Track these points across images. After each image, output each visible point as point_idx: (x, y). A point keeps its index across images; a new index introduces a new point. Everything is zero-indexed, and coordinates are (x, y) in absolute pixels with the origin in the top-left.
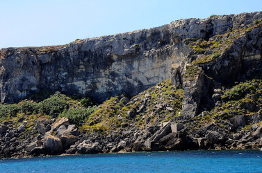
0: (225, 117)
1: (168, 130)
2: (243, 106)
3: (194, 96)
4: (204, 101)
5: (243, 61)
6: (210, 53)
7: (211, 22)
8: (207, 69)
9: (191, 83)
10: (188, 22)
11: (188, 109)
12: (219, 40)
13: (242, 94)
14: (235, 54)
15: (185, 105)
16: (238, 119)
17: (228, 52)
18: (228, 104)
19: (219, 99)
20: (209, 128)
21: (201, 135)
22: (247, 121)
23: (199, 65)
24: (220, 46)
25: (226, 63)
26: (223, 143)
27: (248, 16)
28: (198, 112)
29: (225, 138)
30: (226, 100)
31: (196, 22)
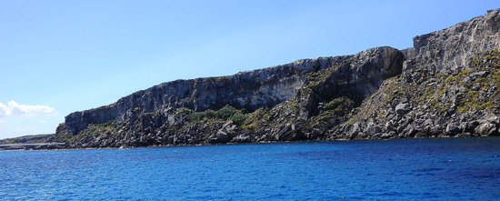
0: (325, 120)
1: (290, 128)
2: (336, 113)
3: (306, 107)
4: (313, 110)
5: (338, 86)
6: (317, 80)
7: (319, 61)
8: (315, 90)
9: (305, 99)
10: (305, 60)
11: (303, 115)
12: (323, 72)
13: (336, 106)
14: (332, 81)
15: (301, 114)
16: (333, 121)
17: (328, 80)
18: (327, 112)
19: (322, 109)
20: (315, 127)
21: (310, 131)
22: (338, 122)
23: (311, 88)
24: (324, 76)
25: (327, 86)
26: (323, 136)
27: (340, 57)
28: (309, 117)
29: (324, 133)
30: (326, 109)
31: (310, 61)
